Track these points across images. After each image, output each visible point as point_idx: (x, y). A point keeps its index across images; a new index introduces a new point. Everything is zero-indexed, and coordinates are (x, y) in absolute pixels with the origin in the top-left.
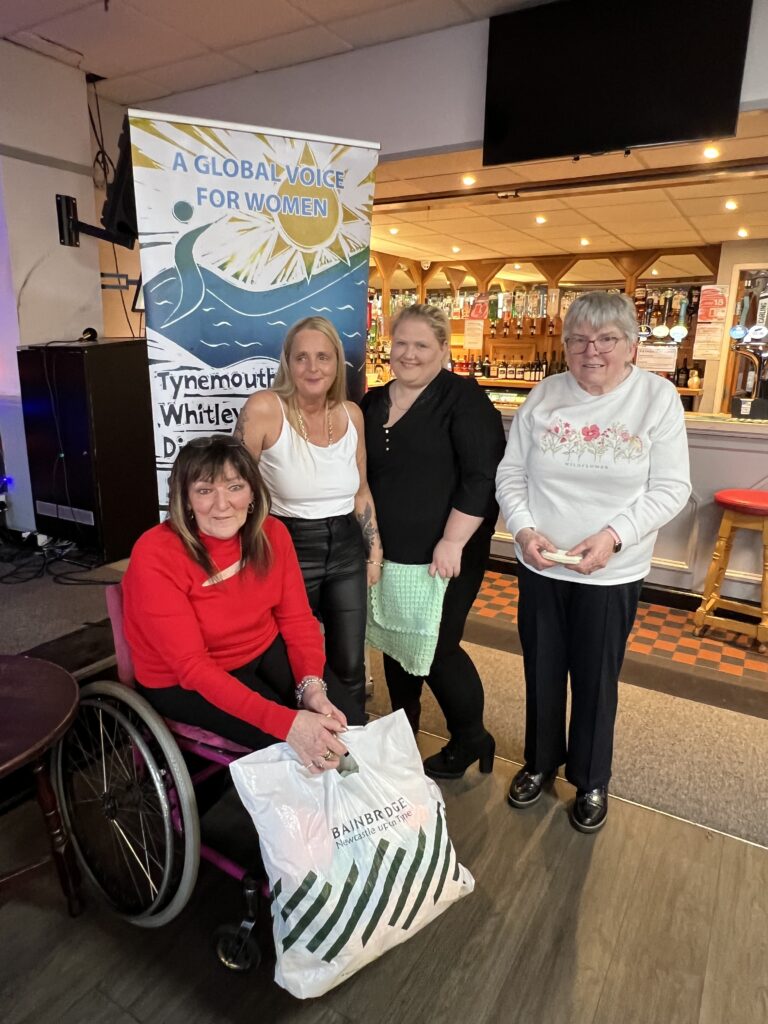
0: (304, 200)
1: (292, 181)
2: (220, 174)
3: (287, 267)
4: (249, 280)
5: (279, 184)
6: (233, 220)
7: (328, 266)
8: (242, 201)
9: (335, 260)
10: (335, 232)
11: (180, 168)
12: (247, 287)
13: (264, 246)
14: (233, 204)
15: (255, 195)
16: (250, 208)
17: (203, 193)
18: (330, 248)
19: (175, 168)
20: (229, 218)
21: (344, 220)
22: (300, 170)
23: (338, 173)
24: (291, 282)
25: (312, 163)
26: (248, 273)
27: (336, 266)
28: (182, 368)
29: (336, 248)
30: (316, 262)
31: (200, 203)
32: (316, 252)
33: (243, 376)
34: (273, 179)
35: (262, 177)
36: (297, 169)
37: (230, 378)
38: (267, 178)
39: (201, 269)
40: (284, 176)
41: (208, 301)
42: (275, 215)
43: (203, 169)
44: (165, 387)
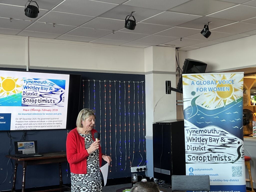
0: (223, 88)
1: (220, 84)
2: (202, 84)
3: (219, 103)
4: (209, 107)
5: (217, 85)
6: (205, 94)
7: (230, 102)
8: (207, 90)
9: (232, 101)
10: (232, 94)
11: (193, 84)
12: (209, 109)
13: (213, 99)
14: (205, 91)
15: (211, 88)
16: (209, 91)
17: (198, 89)
18: (231, 98)
21: (234, 91)
22: (222, 81)
23: (232, 80)
24: (220, 107)
25: (225, 79)
26: (209, 105)
28: (192, 128)
30: (227, 102)
31: (197, 91)
32: (227, 100)
33: (207, 130)
34: (215, 84)
35: (212, 84)
37: (204, 131)
39: (197, 105)
40: (218, 83)
41: (199, 112)
42: (216, 92)
43: (198, 84)
44: (188, 133)
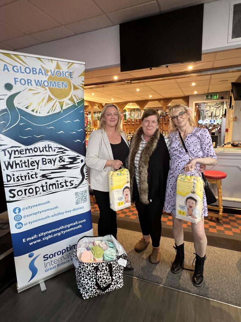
0: (58, 82)
1: (53, 75)
2: (24, 73)
3: (53, 107)
4: (38, 112)
5: (48, 77)
6: (30, 90)
7: (69, 106)
8: (33, 83)
9: (71, 104)
10: (71, 93)
11: (6, 71)
12: (38, 115)
13: (43, 99)
14: (29, 84)
15: (38, 81)
16: (37, 85)
17: (17, 80)
18: (69, 99)
19: (4, 70)
20: (29, 89)
21: (74, 90)
22: (56, 71)
23: (70, 73)
24: (55, 112)
25: (60, 69)
26: (38, 109)
27: (72, 106)
28: (12, 147)
29: (71, 99)
30: (64, 105)
31: (16, 84)
32: (64, 101)
33: (38, 148)
34: (45, 75)
35: (41, 74)
36: (54, 71)
37: (33, 149)
38: (43, 74)
39: (18, 108)
40: (49, 74)
41: (22, 120)
42: (47, 88)
43: (16, 71)
44: (5, 155)
